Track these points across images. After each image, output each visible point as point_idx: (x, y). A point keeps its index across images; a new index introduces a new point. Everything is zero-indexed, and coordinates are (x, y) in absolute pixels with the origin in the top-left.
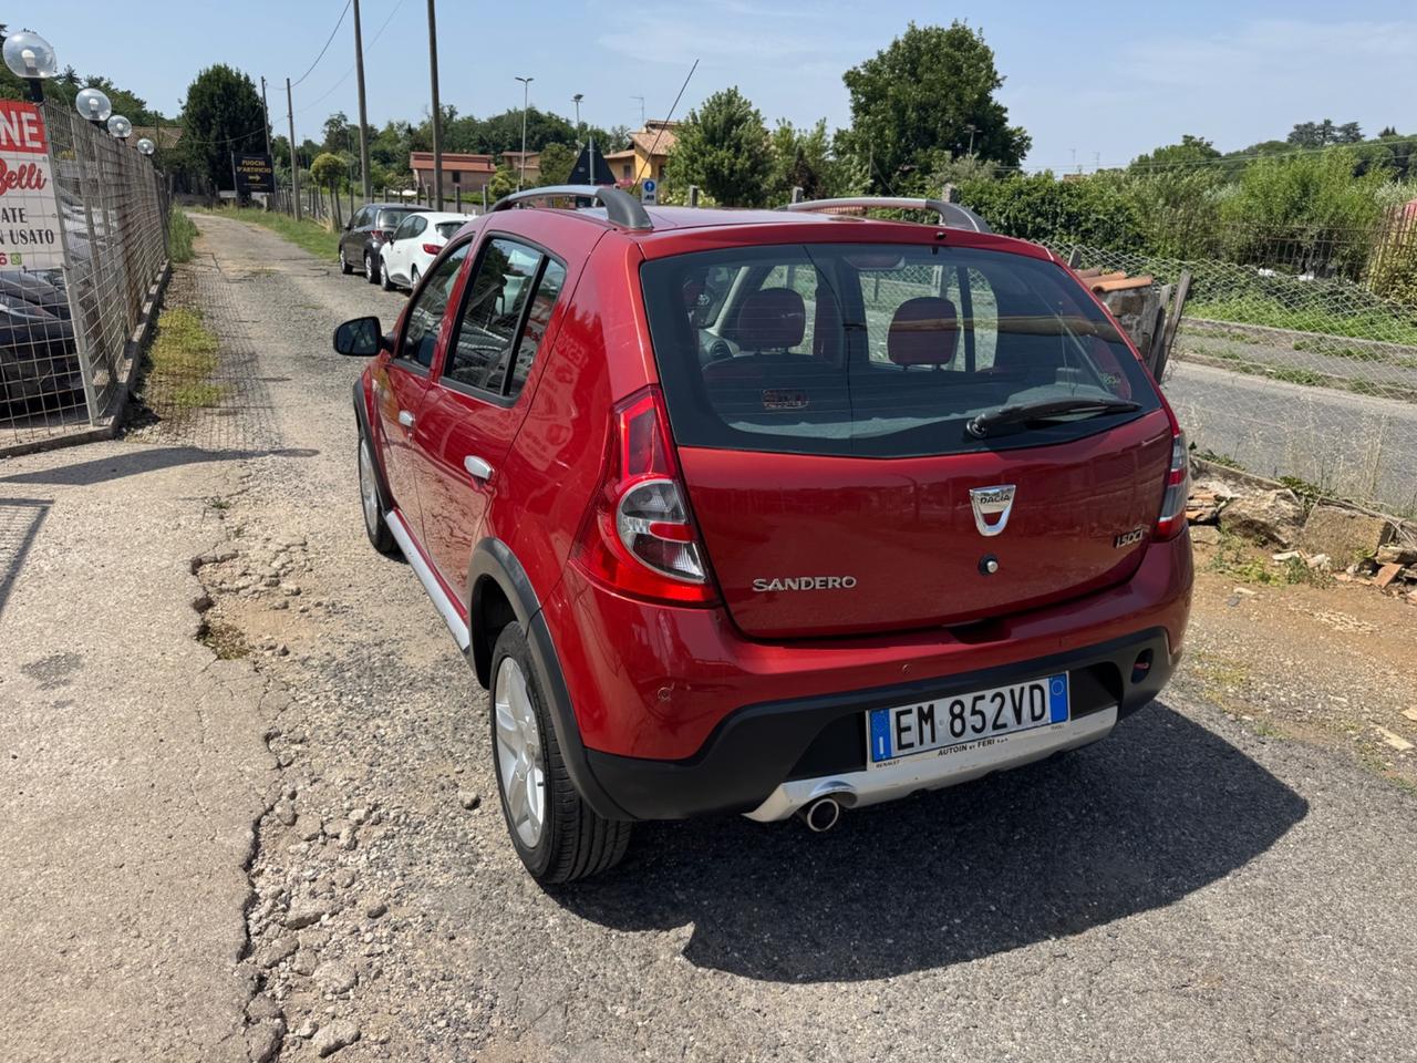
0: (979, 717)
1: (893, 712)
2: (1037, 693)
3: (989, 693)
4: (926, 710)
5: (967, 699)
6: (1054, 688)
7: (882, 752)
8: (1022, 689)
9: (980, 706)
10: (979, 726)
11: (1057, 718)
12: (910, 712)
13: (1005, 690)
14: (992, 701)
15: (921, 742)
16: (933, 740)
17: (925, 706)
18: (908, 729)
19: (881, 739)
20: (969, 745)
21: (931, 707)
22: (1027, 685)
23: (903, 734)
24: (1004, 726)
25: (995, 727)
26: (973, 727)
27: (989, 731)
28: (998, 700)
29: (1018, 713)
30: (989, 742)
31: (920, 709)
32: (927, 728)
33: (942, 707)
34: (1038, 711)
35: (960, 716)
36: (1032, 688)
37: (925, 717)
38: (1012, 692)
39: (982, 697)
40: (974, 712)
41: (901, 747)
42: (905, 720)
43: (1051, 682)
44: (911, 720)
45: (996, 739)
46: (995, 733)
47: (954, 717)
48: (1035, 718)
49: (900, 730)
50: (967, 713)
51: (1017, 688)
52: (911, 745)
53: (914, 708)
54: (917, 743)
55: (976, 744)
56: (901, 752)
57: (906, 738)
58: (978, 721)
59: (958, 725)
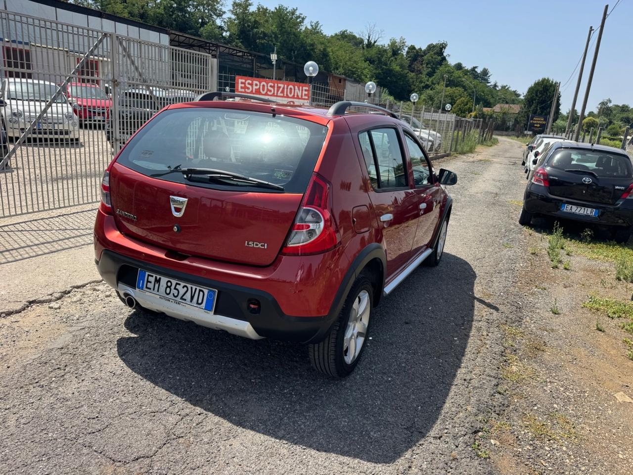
0: (176, 291)
1: (147, 273)
2: (201, 293)
3: (183, 284)
4: (158, 278)
5: (174, 282)
6: (209, 295)
7: (141, 286)
8: (196, 289)
9: (178, 287)
10: (176, 295)
11: (208, 308)
12: (152, 276)
13: (189, 286)
14: (183, 287)
15: (154, 290)
16: (158, 291)
17: (158, 277)
18: (150, 282)
19: (141, 281)
20: (171, 300)
21: (160, 278)
22: (198, 288)
23: (148, 283)
24: (185, 300)
25: (182, 298)
26: (173, 294)
27: (178, 299)
28: (185, 289)
29: (192, 298)
30: (178, 303)
31: (156, 277)
32: (157, 285)
33: (164, 280)
34: (200, 301)
35: (170, 287)
36: (200, 291)
37: (158, 281)
38: (192, 288)
39: (179, 284)
40: (175, 288)
41: (147, 288)
42: (151, 279)
43: (208, 292)
44: (152, 279)
45: (181, 303)
46: (180, 301)
47: (168, 287)
48: (198, 303)
49: (148, 282)
50: (173, 287)
51: (194, 287)
52: (150, 289)
53: (154, 275)
54: (152, 289)
55: (174, 301)
56: (147, 290)
57: (149, 285)
58: (176, 293)
59: (168, 290)
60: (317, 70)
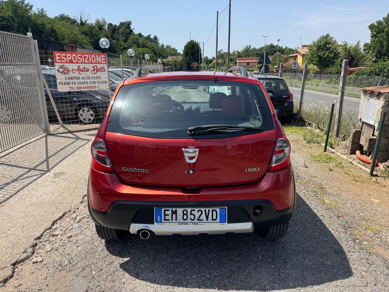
0: (193, 216)
1: (163, 210)
2: (214, 212)
3: (197, 209)
4: (174, 211)
5: (189, 210)
6: (221, 212)
7: (159, 220)
8: (209, 210)
9: (193, 212)
10: (193, 218)
11: (222, 221)
12: (169, 210)
13: (203, 210)
14: (198, 212)
15: (172, 219)
16: (176, 220)
17: (174, 210)
18: (168, 215)
19: (159, 217)
20: (189, 223)
21: (176, 210)
22: (211, 209)
23: (166, 216)
24: (202, 220)
25: (198, 220)
26: (191, 219)
27: (196, 221)
28: (200, 212)
29: (207, 217)
30: (196, 224)
31: (172, 210)
32: (174, 216)
33: (180, 211)
34: (214, 218)
35: (186, 214)
36: (213, 211)
37: (174, 213)
38: (205, 210)
39: (194, 210)
40: (191, 214)
41: (165, 220)
42: (167, 213)
43: (220, 210)
44: (169, 213)
45: (199, 223)
46: (198, 221)
47: (184, 214)
48: (213, 220)
49: (165, 215)
50: (189, 214)
51: (207, 210)
52: (169, 220)
53: (170, 209)
54: (170, 219)
55: (192, 223)
56: (165, 221)
57: (167, 217)
58: (192, 217)
59: (185, 217)
60: (108, 44)
